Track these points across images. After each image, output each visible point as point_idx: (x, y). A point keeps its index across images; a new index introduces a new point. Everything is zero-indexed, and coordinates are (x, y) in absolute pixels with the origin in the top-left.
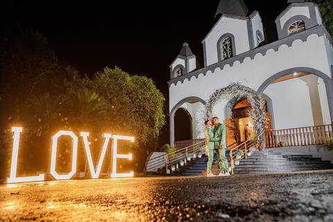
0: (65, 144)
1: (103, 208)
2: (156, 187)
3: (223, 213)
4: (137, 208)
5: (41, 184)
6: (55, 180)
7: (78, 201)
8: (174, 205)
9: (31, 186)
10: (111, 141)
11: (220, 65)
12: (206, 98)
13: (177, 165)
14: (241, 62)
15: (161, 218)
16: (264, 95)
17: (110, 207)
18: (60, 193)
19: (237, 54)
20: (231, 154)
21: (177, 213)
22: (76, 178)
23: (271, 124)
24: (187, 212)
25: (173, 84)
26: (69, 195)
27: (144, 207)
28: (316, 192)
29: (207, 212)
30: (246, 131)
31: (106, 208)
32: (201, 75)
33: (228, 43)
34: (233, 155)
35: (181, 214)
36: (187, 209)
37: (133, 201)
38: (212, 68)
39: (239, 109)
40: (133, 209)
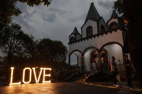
0: (27, 72)
6: (24, 84)
10: (43, 70)
19: (93, 35)
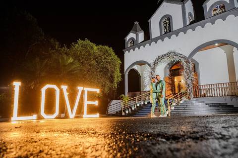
0: (50, 94)
1: (80, 136)
2: (115, 123)
3: (162, 138)
4: (103, 136)
5: (35, 121)
6: (44, 119)
7: (62, 132)
8: (128, 134)
9: (28, 122)
10: (83, 92)
11: (161, 37)
12: (151, 62)
13: (130, 109)
14: (177, 36)
15: (120, 141)
16: (193, 60)
17: (85, 136)
18: (49, 127)
19: (174, 30)
20: (168, 102)
21: (131, 138)
22: (59, 117)
23: (197, 80)
24: (138, 138)
25: (127, 52)
26: (55, 128)
27: (108, 135)
28: (226, 126)
29: (151, 138)
30: (179, 86)
31: (82, 136)
32: (147, 45)
33: (167, 22)
34: (170, 103)
35: (133, 139)
36: (138, 136)
37: (101, 132)
38: (156, 40)
39: (174, 70)
40: (100, 136)
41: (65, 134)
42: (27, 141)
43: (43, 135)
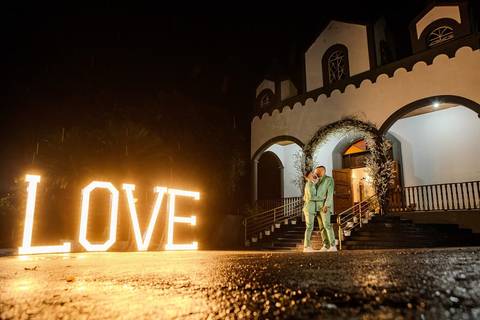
1: (157, 292)
2: (230, 264)
3: (328, 302)
4: (205, 293)
5: (66, 256)
6: (85, 251)
7: (121, 281)
8: (257, 289)
9: (52, 258)
10: (166, 198)
11: (327, 90)
12: (305, 140)
14: (358, 86)
15: (240, 307)
16: (389, 136)
17: (166, 291)
18: (94, 270)
19: (351, 75)
20: (339, 220)
21: (262, 300)
22: (117, 248)
23: (400, 179)
24: (277, 300)
25: (257, 117)
26: (107, 273)
27: (215, 291)
28: (463, 276)
29: (304, 300)
30: (361, 187)
31: (161, 292)
32: (298, 105)
33: (337, 57)
34: (342, 222)
35: (268, 303)
36: (277, 296)
37: (200, 283)
38: (315, 95)
39: (352, 155)
40: (199, 293)
41: (125, 286)
42: (44, 302)
43: (80, 288)
